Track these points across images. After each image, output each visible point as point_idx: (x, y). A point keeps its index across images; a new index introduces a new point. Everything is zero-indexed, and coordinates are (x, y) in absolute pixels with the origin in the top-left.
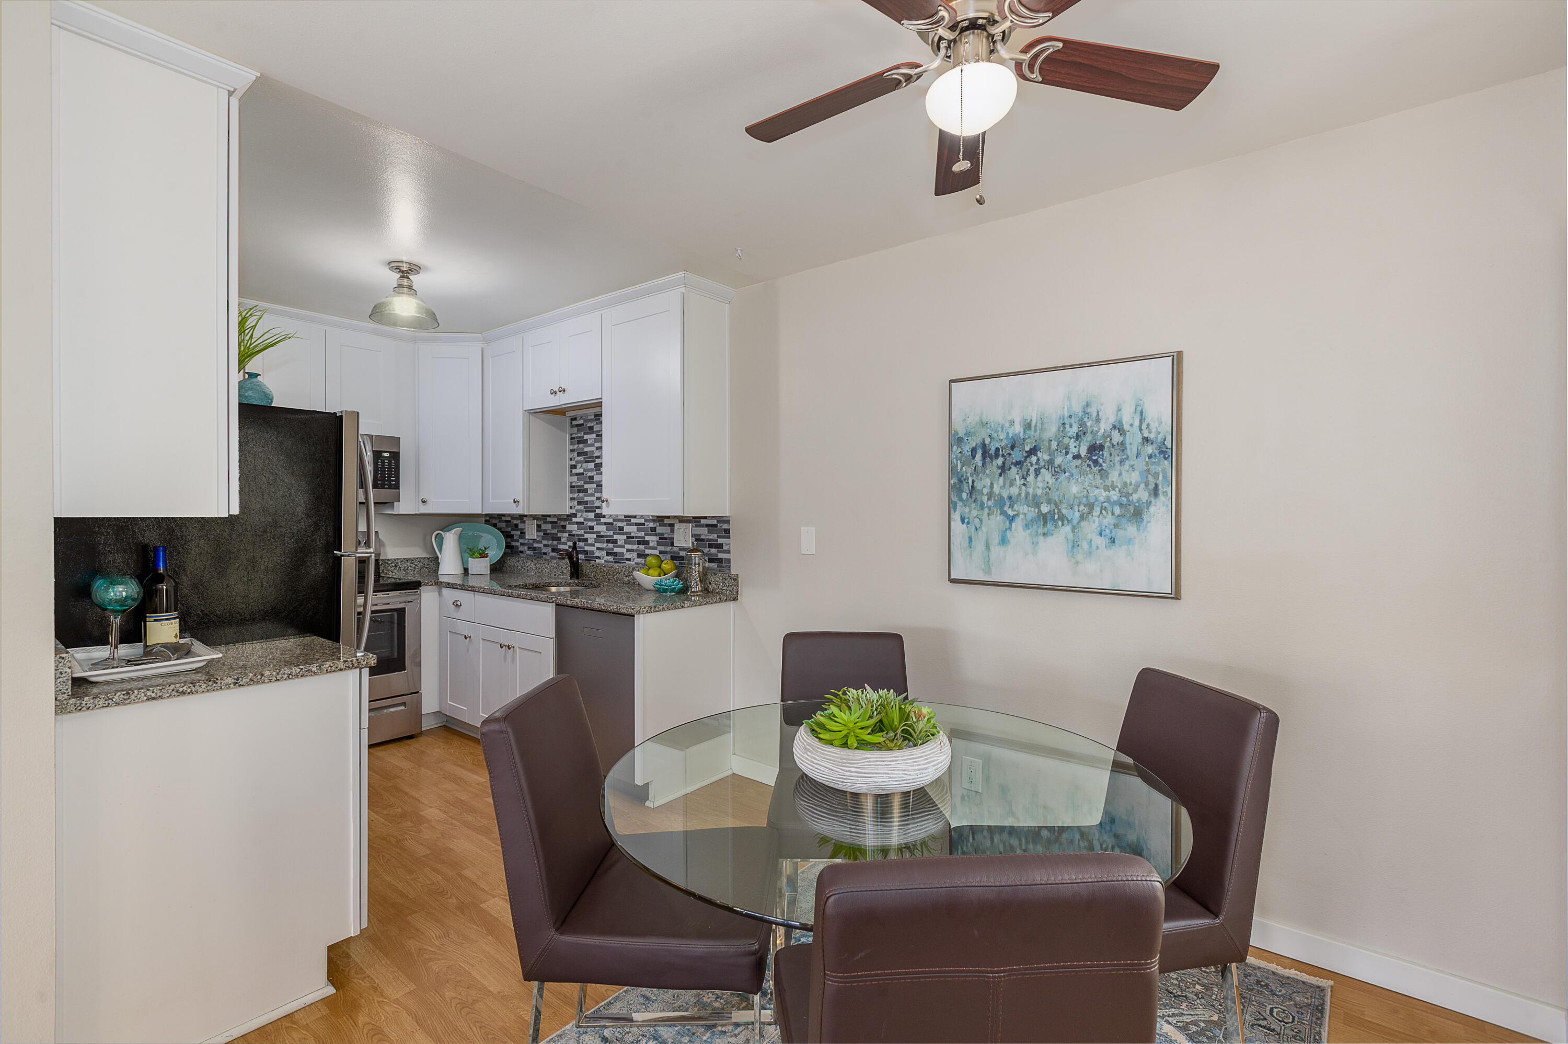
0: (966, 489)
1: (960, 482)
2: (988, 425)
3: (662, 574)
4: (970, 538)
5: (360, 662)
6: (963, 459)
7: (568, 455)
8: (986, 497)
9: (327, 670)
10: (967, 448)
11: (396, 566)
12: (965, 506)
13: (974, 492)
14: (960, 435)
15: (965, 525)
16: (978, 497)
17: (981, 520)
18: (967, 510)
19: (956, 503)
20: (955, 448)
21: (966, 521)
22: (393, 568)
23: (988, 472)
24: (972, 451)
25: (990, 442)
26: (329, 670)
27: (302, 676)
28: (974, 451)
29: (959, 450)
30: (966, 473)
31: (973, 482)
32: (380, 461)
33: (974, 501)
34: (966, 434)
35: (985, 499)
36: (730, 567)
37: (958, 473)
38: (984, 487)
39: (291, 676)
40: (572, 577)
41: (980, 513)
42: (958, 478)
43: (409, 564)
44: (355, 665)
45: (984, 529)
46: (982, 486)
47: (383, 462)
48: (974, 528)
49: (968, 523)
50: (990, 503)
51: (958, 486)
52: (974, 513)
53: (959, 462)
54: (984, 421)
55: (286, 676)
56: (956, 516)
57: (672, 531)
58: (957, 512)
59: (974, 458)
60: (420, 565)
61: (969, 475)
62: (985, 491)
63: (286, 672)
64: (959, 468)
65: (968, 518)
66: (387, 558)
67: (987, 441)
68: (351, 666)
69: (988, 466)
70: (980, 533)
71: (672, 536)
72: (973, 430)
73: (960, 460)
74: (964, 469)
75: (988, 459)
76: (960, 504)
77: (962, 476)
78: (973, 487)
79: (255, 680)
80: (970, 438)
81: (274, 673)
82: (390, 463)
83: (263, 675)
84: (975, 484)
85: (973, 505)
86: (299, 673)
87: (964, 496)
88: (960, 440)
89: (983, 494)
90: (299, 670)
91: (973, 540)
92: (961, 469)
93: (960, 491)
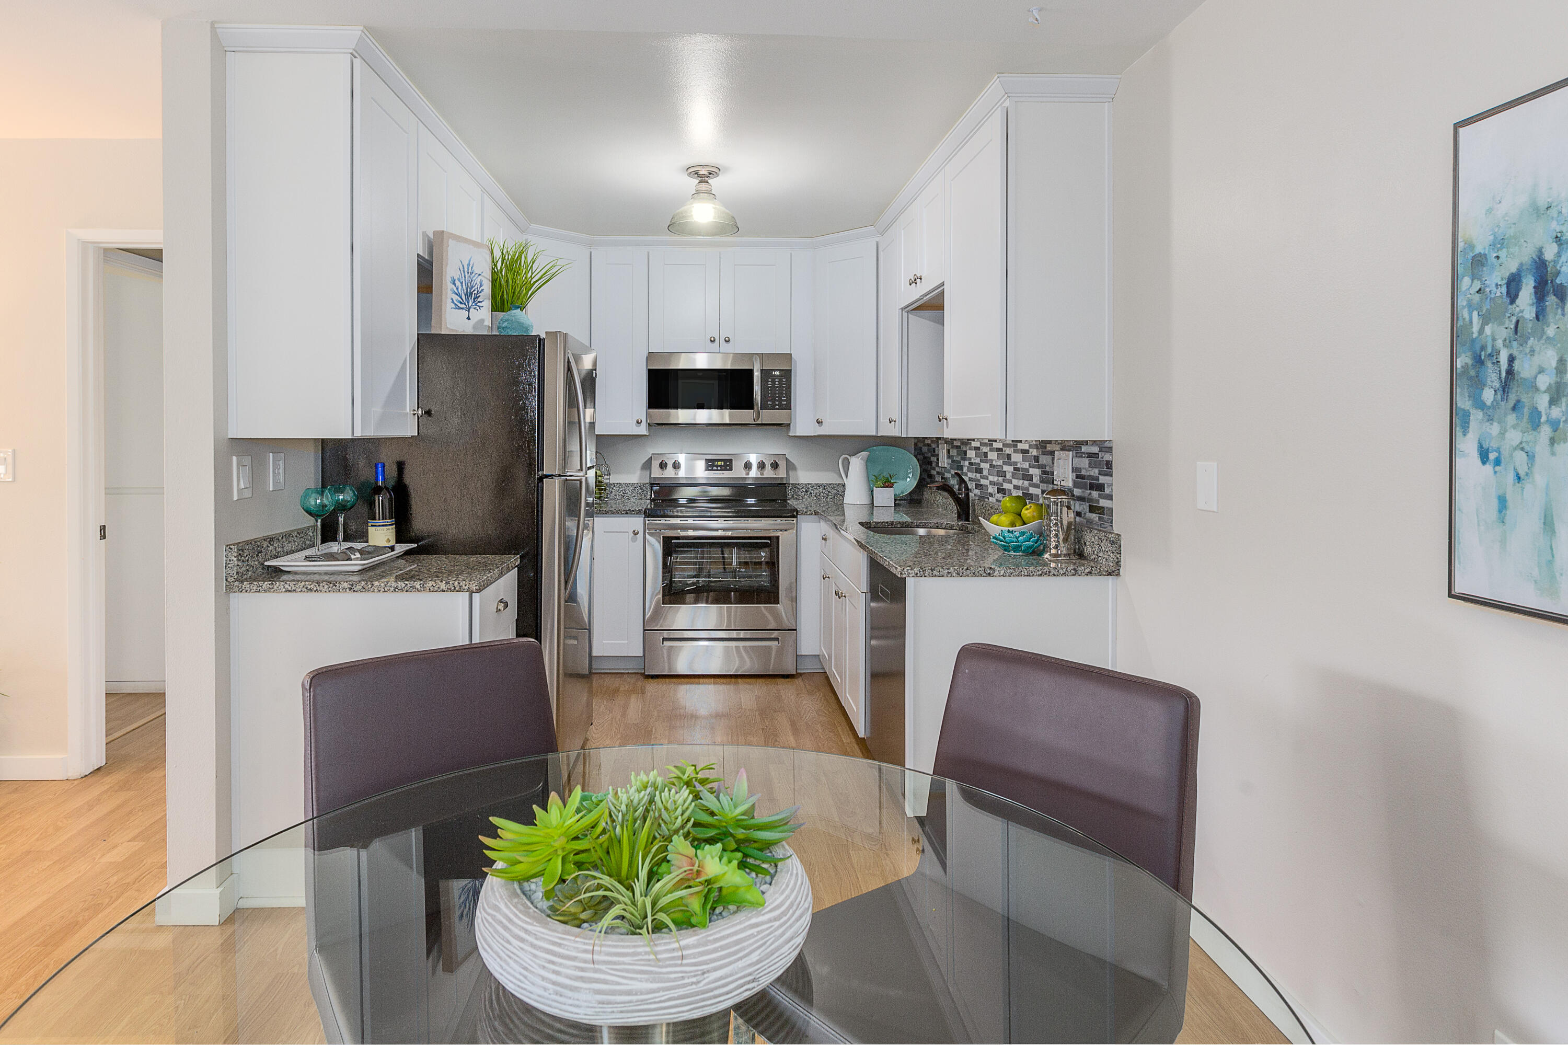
0: (1493, 378)
1: (1479, 361)
2: (1553, 212)
3: (1018, 523)
4: (1503, 502)
6: (1486, 307)
8: (1546, 398)
10: (1496, 279)
11: (807, 491)
12: (1490, 419)
13: (1514, 386)
14: (1479, 249)
15: (1489, 468)
16: (1525, 399)
17: (1531, 457)
18: (1495, 429)
19: (1467, 415)
20: (1466, 282)
21: (1492, 456)
22: (803, 493)
23: (1551, 331)
24: (1508, 285)
25: (1559, 255)
28: (1513, 285)
29: (1477, 285)
30: (1494, 340)
31: (1511, 359)
32: (770, 380)
33: (1514, 408)
34: (1493, 245)
35: (1542, 401)
36: (1112, 522)
37: (1473, 341)
38: (1541, 371)
40: (959, 517)
41: (1529, 437)
42: (1474, 353)
43: (821, 489)
45: (1539, 478)
46: (1535, 370)
47: (773, 381)
48: (1511, 476)
49: (1498, 462)
50: (1556, 412)
51: (1472, 373)
52: (1514, 437)
53: (1475, 314)
54: (1542, 203)
56: (1468, 446)
58: (1470, 435)
59: (1513, 301)
60: (834, 492)
61: (1499, 343)
62: (1544, 382)
64: (1475, 328)
65: (1498, 450)
66: (797, 483)
67: (1549, 255)
69: (1550, 317)
70: (1528, 487)
71: (1053, 470)
72: (1511, 232)
73: (1479, 309)
74: (1488, 330)
75: (1551, 300)
76: (1476, 416)
77: (1483, 348)
78: (1510, 372)
80: (1502, 254)
82: (780, 381)
84: (1517, 365)
85: (1511, 418)
87: (1488, 395)
88: (1479, 262)
89: (1537, 389)
91: (1510, 504)
92: (1481, 331)
93: (1478, 383)
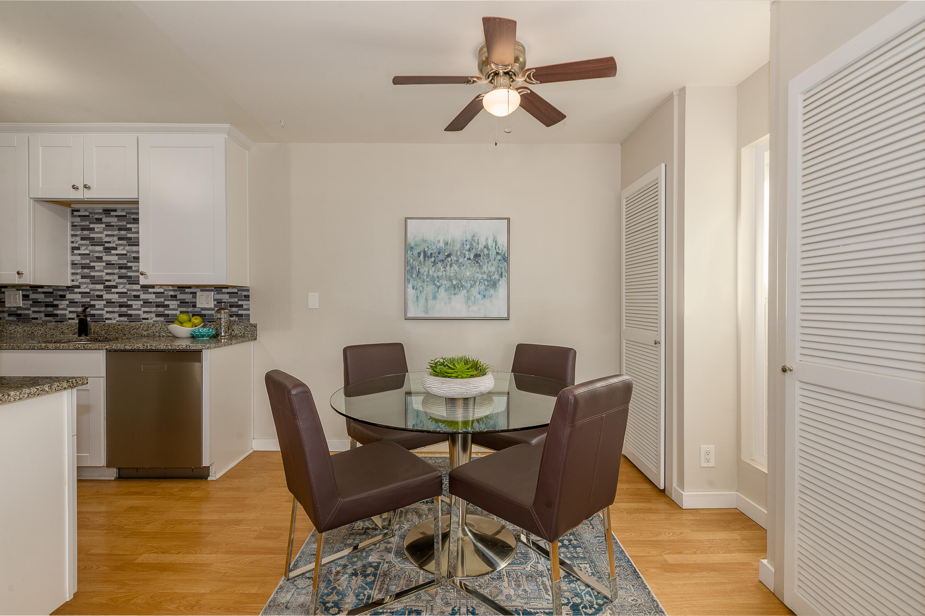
0: (415, 272)
1: (412, 268)
2: (427, 242)
3: (194, 326)
4: (417, 297)
5: (77, 382)
6: (414, 257)
7: (69, 239)
8: (426, 277)
9: (55, 389)
10: (415, 253)
12: (415, 281)
13: (419, 274)
14: (412, 246)
15: (414, 290)
16: (421, 276)
17: (423, 288)
18: (416, 283)
19: (409, 280)
20: (409, 252)
21: (415, 288)
23: (426, 264)
24: (418, 254)
25: (428, 250)
26: (57, 389)
27: (38, 395)
28: (419, 254)
29: (412, 253)
30: (415, 264)
31: (419, 269)
33: (419, 279)
34: (415, 245)
35: (425, 277)
36: (249, 319)
37: (411, 264)
38: (425, 271)
39: (30, 395)
40: (80, 335)
41: (422, 284)
42: (411, 267)
44: (75, 385)
45: (425, 292)
46: (424, 271)
48: (419, 292)
49: (416, 289)
50: (428, 279)
51: (411, 271)
52: (420, 284)
53: (411, 259)
54: (425, 239)
55: (27, 395)
56: (410, 286)
57: (195, 297)
58: (410, 284)
59: (419, 257)
61: (416, 265)
62: (425, 274)
63: (27, 392)
64: (411, 261)
65: (416, 287)
67: (426, 249)
68: (72, 385)
69: (426, 261)
70: (423, 294)
71: (195, 301)
72: (419, 244)
73: (412, 258)
74: (414, 262)
75: (427, 258)
76: (412, 280)
77: (413, 266)
78: (419, 271)
79: (3, 400)
80: (417, 248)
81: (18, 393)
83: (9, 395)
84: (420, 270)
85: (419, 280)
86: (36, 392)
87: (414, 276)
88: (412, 248)
89: (424, 275)
90: (36, 390)
91: (419, 297)
92: (413, 263)
93: (412, 273)
